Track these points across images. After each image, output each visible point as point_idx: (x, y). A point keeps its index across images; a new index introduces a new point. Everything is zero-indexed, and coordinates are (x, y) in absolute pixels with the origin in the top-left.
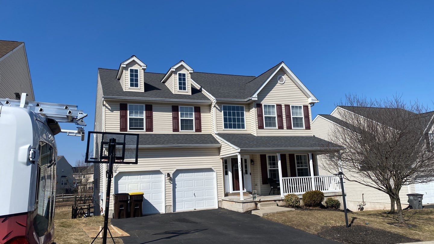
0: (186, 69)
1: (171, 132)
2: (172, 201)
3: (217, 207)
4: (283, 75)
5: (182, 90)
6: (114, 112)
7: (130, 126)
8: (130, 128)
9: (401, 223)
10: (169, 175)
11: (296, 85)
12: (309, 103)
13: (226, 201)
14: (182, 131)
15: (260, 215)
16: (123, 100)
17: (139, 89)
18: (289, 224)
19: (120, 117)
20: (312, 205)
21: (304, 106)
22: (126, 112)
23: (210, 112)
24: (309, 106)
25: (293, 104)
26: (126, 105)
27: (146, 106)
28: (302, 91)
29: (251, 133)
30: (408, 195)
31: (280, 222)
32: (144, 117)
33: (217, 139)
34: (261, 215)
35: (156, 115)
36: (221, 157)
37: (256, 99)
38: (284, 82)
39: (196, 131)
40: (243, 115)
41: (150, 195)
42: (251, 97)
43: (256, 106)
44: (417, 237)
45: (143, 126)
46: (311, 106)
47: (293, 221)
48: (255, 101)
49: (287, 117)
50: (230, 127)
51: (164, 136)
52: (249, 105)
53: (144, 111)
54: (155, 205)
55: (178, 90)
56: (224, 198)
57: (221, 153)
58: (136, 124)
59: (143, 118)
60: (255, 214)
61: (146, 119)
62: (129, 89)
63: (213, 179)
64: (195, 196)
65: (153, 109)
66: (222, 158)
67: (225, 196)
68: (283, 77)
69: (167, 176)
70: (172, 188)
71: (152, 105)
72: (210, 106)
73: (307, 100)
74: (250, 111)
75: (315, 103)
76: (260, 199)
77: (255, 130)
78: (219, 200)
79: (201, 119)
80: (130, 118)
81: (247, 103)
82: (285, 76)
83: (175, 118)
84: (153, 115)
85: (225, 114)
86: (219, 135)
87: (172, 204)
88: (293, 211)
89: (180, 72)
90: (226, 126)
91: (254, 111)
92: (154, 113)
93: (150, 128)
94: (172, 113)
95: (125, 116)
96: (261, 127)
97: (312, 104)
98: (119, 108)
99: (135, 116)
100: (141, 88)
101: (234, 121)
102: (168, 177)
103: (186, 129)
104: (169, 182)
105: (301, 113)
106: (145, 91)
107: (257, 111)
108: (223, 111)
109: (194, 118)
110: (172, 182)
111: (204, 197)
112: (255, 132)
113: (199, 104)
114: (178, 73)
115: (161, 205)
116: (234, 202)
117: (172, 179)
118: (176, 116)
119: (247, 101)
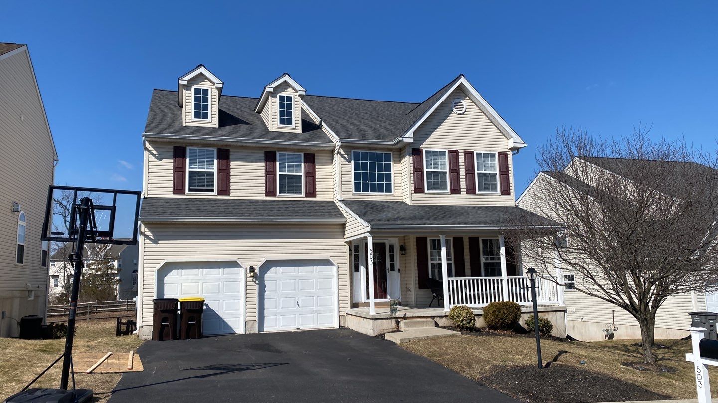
0: (293, 88)
1: (261, 196)
2: (257, 315)
3: (337, 327)
4: (463, 99)
5: (286, 125)
6: (163, 160)
7: (190, 185)
8: (191, 188)
9: (648, 364)
10: (252, 269)
11: (487, 116)
12: (510, 149)
13: (351, 315)
14: (281, 194)
15: (396, 342)
16: (178, 141)
17: (210, 123)
18: (438, 359)
19: (173, 170)
20: (499, 327)
21: (500, 154)
22: (183, 161)
23: (332, 163)
24: (510, 154)
25: (479, 150)
26: (184, 149)
27: (219, 151)
28: (496, 127)
29: (403, 201)
30: (690, 314)
31: (425, 354)
32: (215, 169)
33: (341, 210)
34: (398, 342)
35: (236, 166)
36: (346, 240)
37: (412, 140)
38: (463, 111)
39: (307, 195)
40: (388, 168)
41: (219, 303)
42: (401, 137)
43: (411, 152)
44: (665, 391)
45: (213, 186)
46: (513, 155)
47: (448, 355)
48: (409, 144)
49: (468, 172)
50: (366, 190)
51: (248, 203)
52: (400, 152)
53: (215, 160)
54: (227, 320)
55: (279, 125)
56: (348, 310)
57: (346, 232)
58: (201, 181)
59: (214, 172)
60: (390, 340)
61: (219, 173)
62: (193, 122)
63: (331, 277)
64: (298, 305)
65: (231, 157)
66: (349, 243)
67: (351, 308)
68: (462, 101)
69: (249, 271)
70: (257, 291)
71: (229, 150)
72: (332, 151)
73: (506, 144)
74: (402, 161)
75: (521, 148)
76: (405, 314)
77: (408, 196)
78: (341, 314)
79: (315, 175)
80: (190, 171)
81: (397, 147)
82: (467, 100)
83: (270, 173)
84: (231, 167)
85: (356, 167)
86: (345, 202)
87: (256, 319)
88: (456, 336)
89: (282, 94)
90: (357, 188)
91: (408, 161)
92: (232, 163)
93: (225, 189)
94: (264, 164)
95: (182, 168)
96: (419, 189)
97: (515, 150)
98: (172, 154)
99: (199, 168)
100: (213, 121)
101: (373, 179)
102: (251, 272)
103: (288, 192)
104: (253, 281)
105: (493, 167)
106: (220, 126)
107: (414, 162)
108: (352, 162)
109: (302, 173)
110: (257, 282)
111: (315, 309)
112: (408, 199)
113: (313, 148)
114: (278, 95)
115: (239, 320)
116: (362, 317)
117: (258, 276)
118: (270, 170)
119: (395, 145)
